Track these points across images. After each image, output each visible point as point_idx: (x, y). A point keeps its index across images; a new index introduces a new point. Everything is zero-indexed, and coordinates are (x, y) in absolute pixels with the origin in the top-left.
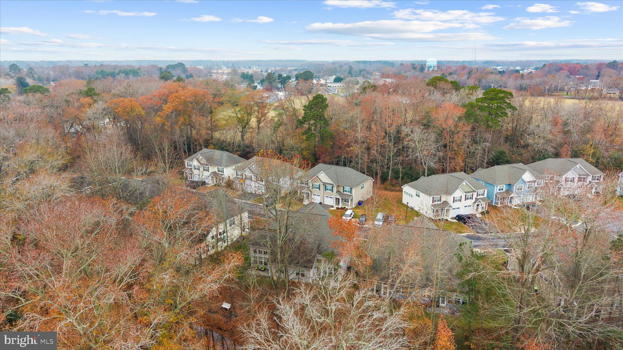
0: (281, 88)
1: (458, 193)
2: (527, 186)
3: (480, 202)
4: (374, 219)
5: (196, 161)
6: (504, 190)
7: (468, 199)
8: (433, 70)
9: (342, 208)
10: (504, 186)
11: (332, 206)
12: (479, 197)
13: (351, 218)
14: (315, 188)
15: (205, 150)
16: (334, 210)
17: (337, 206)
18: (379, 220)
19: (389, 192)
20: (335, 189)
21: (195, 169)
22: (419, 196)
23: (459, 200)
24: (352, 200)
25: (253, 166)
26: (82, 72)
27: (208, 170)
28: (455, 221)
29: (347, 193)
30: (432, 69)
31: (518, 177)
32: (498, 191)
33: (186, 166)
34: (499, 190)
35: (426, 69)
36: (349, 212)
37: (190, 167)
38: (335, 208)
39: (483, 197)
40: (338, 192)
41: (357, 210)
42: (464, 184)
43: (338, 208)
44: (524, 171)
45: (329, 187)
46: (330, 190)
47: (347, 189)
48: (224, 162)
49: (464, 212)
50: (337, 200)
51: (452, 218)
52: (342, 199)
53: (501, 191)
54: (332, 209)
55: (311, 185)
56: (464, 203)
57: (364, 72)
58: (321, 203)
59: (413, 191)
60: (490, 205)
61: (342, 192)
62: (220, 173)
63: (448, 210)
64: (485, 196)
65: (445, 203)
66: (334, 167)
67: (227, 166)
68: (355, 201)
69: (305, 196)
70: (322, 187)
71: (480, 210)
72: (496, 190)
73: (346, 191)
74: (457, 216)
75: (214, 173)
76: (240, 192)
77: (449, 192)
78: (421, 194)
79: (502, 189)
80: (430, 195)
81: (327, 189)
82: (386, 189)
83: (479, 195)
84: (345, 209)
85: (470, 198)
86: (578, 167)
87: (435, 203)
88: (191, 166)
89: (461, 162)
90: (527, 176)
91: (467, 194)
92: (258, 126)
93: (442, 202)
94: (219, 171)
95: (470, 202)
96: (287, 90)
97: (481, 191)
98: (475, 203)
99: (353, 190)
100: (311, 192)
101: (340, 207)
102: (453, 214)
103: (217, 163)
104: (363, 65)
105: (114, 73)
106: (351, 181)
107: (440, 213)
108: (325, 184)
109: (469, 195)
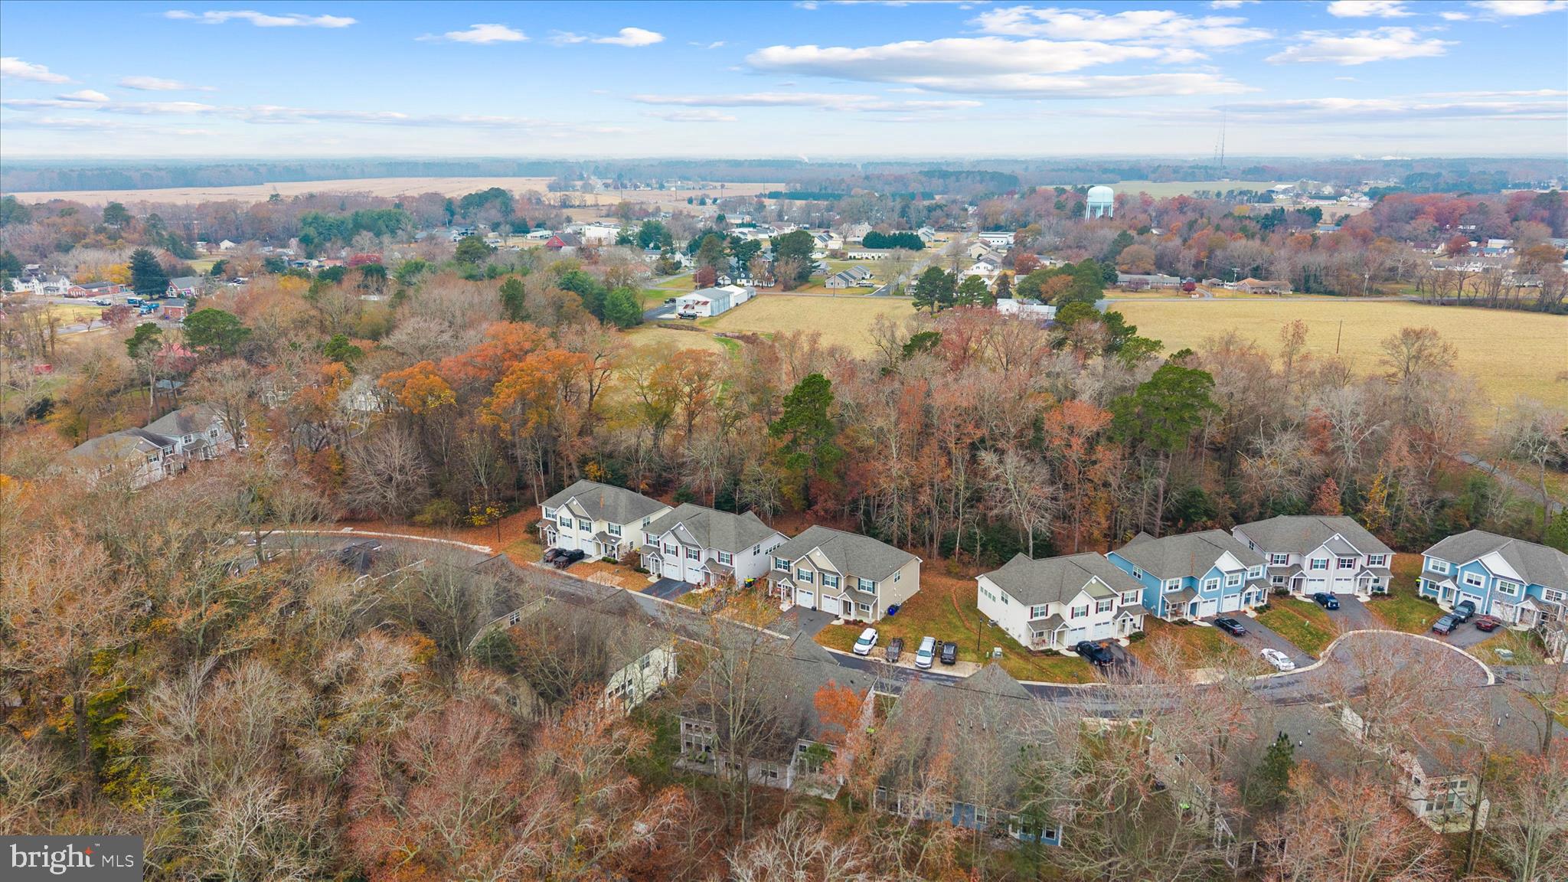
0: (738, 268)
1: (1081, 601)
2: (1228, 581)
3: (1126, 615)
4: (916, 648)
5: (565, 508)
6: (1180, 588)
7: (1102, 610)
8: (1103, 216)
9: (855, 623)
10: (1181, 580)
11: (837, 617)
12: (1125, 605)
13: (870, 647)
14: (803, 578)
15: (582, 485)
16: (840, 627)
17: (847, 617)
18: (924, 654)
19: (954, 581)
20: (842, 584)
21: (562, 524)
22: (1006, 602)
23: (1083, 614)
24: (875, 606)
25: (682, 528)
26: (269, 219)
27: (589, 529)
28: (1074, 654)
29: (866, 591)
30: (1100, 213)
31: (1207, 564)
32: (1167, 591)
33: (544, 517)
34: (1171, 588)
35: (1088, 214)
36: (868, 634)
37: (551, 519)
38: (841, 622)
39: (1134, 603)
40: (848, 588)
41: (886, 628)
42: (1094, 581)
43: (847, 622)
44: (1219, 551)
45: (831, 578)
46: (833, 584)
47: (867, 582)
48: (622, 512)
49: (1092, 635)
50: (847, 606)
51: (1070, 649)
52: (857, 605)
53: (1174, 590)
54: (835, 622)
55: (794, 572)
56: (1094, 617)
57: (939, 212)
58: (814, 609)
59: (997, 591)
60: (1150, 619)
61: (857, 589)
62: (614, 535)
63: (1060, 634)
64: (1140, 602)
65: (1057, 618)
66: (841, 536)
67: (627, 522)
68: (882, 610)
69: (783, 591)
70: (816, 577)
71: (1128, 632)
72: (1164, 588)
73: (864, 588)
74: (1080, 644)
75: (602, 535)
76: (653, 579)
77: (1063, 597)
78: (1010, 599)
79: (1177, 587)
80: (1025, 604)
81: (828, 583)
82: (949, 573)
83: (1127, 600)
84: (860, 625)
85: (1107, 609)
86: (1337, 538)
87: (1035, 619)
88: (554, 517)
89: (1103, 521)
90: (1227, 562)
91: (1100, 601)
92: (690, 423)
93: (1050, 614)
94: (611, 531)
95: (1107, 616)
96: (751, 276)
97: (1129, 594)
98: (1116, 617)
99: (879, 587)
100: (795, 585)
101: (852, 618)
102: (1072, 639)
103: (610, 515)
104: (941, 180)
105: (343, 222)
106: (874, 566)
107: (1045, 636)
108: (822, 572)
109: (1105, 602)
